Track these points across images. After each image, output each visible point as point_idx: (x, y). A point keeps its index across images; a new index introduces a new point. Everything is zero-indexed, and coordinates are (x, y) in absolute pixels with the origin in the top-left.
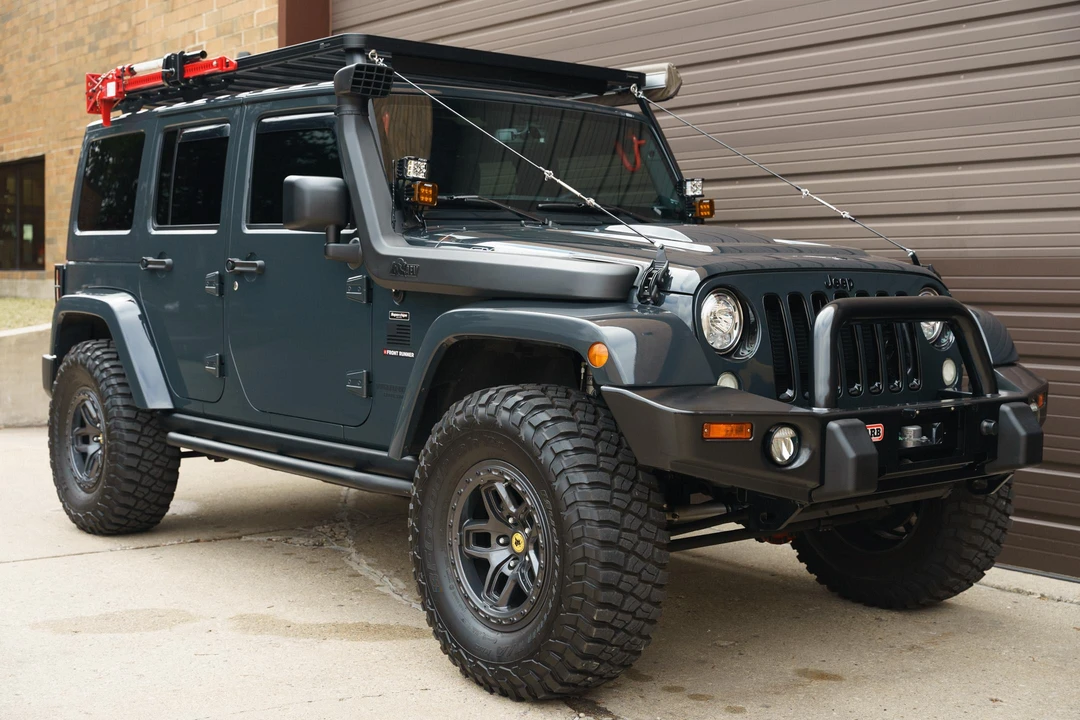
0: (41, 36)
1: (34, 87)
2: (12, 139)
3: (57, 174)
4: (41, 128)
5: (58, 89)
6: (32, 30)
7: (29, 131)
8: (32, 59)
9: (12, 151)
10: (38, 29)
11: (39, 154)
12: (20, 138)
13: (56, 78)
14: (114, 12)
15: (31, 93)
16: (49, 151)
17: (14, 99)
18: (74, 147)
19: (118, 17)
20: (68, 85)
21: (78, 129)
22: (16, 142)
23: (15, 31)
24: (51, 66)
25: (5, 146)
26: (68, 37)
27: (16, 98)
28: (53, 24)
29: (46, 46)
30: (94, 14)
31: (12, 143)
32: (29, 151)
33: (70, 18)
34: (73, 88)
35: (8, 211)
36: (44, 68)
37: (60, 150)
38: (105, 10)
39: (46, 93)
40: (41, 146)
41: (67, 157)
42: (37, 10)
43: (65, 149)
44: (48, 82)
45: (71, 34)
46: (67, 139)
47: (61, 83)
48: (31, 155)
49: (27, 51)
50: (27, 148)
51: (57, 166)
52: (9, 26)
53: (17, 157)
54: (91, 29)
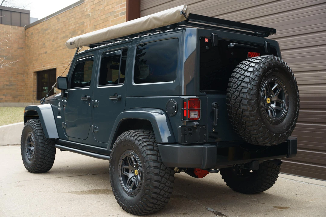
0: (56, 35)
1: (54, 49)
2: (47, 63)
3: (60, 73)
4: (55, 61)
5: (60, 50)
6: (54, 33)
7: (52, 61)
8: (53, 41)
9: (47, 67)
10: (55, 33)
11: (55, 68)
12: (49, 63)
13: (60, 46)
14: (77, 28)
15: (53, 51)
16: (58, 67)
17: (48, 52)
18: (65, 66)
19: (78, 29)
20: (63, 48)
21: (66, 61)
22: (48, 64)
23: (49, 34)
24: (59, 43)
25: (45, 65)
26: (63, 35)
27: (49, 52)
28: (59, 32)
29: (57, 38)
30: (71, 29)
31: (47, 65)
32: (52, 67)
33: (64, 30)
34: (65, 49)
35: (45, 83)
36: (57, 44)
37: (61, 66)
38: (74, 28)
39: (57, 51)
40: (55, 65)
41: (63, 69)
42: (55, 28)
43: (62, 66)
44: (58, 48)
45: (64, 34)
46: (63, 63)
47: (61, 48)
48: (53, 68)
49: (52, 39)
50: (51, 66)
51: (60, 71)
52: (47, 32)
53: (48, 69)
54: (70, 33)
